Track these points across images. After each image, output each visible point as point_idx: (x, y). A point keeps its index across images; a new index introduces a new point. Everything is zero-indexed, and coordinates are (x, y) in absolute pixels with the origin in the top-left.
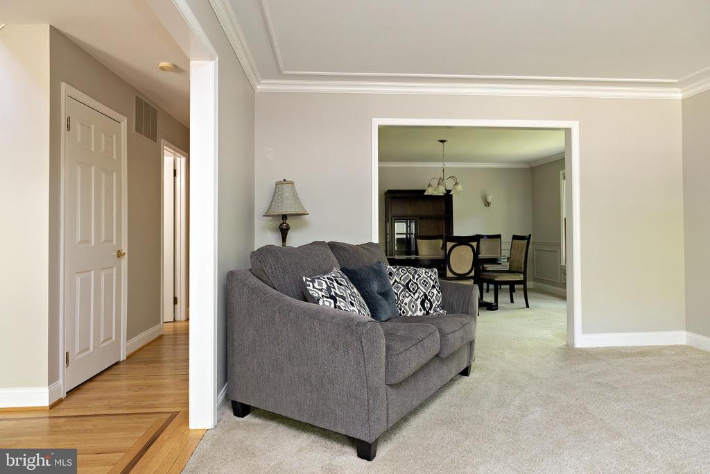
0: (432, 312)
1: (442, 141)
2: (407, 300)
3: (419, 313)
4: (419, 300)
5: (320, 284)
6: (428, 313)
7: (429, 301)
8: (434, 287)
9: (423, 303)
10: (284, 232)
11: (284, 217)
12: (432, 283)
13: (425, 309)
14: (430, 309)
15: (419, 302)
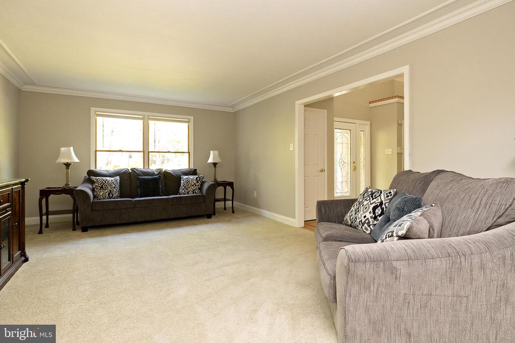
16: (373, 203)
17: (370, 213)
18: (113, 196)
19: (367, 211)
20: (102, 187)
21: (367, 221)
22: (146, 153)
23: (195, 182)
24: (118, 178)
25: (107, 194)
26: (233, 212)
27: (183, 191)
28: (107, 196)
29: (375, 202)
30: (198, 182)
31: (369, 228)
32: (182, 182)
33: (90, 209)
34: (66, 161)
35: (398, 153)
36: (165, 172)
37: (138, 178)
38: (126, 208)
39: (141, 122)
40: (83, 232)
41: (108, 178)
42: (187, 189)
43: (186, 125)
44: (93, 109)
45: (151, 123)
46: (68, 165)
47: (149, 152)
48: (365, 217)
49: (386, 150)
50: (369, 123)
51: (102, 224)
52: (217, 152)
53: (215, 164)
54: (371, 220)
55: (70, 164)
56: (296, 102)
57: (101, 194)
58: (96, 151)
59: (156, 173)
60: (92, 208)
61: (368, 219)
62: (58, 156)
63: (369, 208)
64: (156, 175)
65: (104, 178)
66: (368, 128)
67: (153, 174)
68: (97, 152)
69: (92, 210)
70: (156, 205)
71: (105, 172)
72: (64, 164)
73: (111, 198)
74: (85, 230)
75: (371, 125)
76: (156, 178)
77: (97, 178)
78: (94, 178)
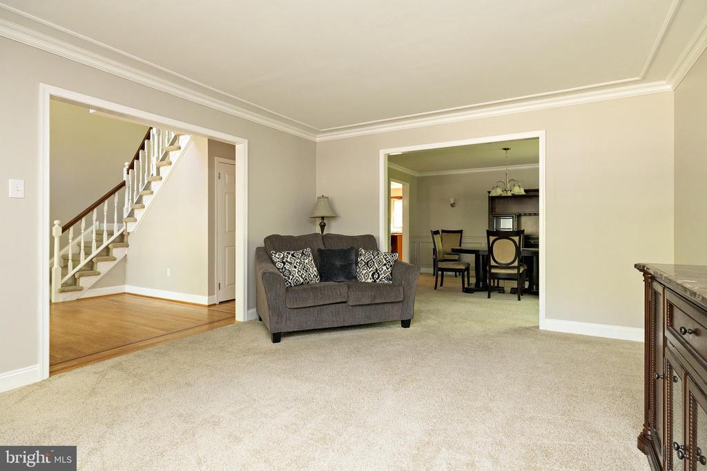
0: (378, 281)
1: (505, 149)
2: (364, 272)
3: (369, 281)
4: (372, 272)
5: (279, 255)
6: (375, 281)
7: (378, 273)
8: (385, 265)
9: (373, 275)
10: (323, 227)
11: (323, 218)
12: (385, 262)
13: (373, 279)
14: (377, 279)
15: (371, 274)
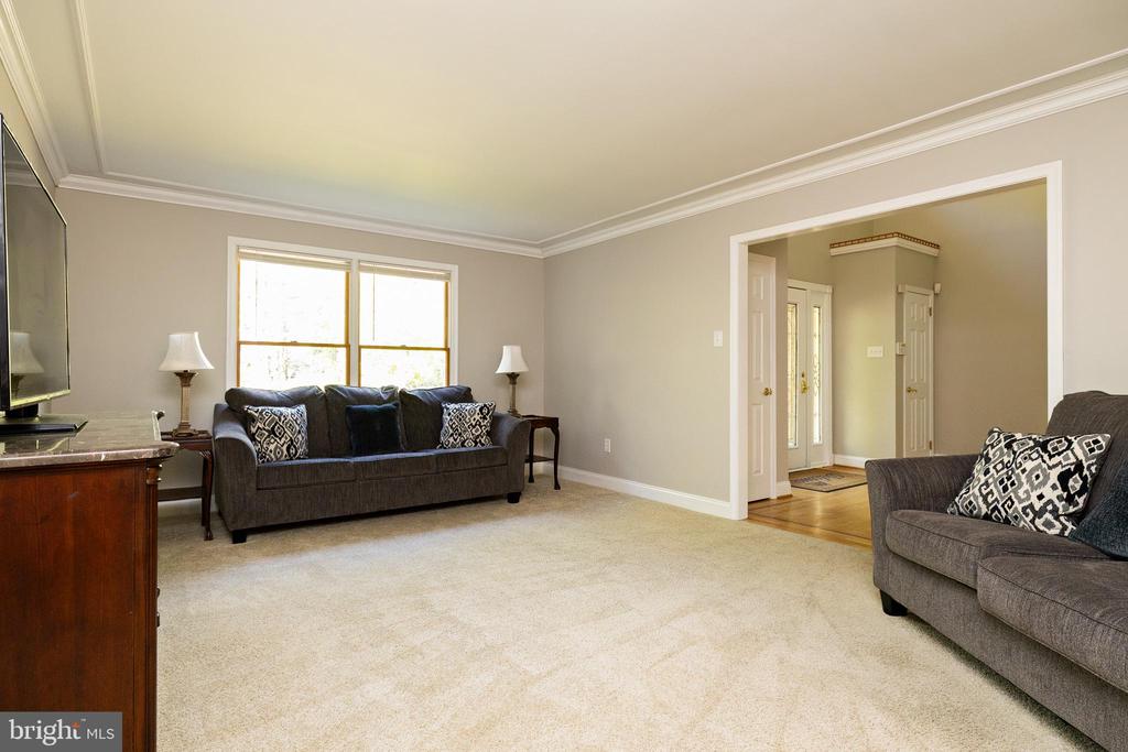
16: (1055, 466)
17: (1054, 487)
18: (296, 452)
19: (1044, 483)
20: (272, 432)
21: (1050, 507)
22: (352, 349)
23: (477, 417)
24: (302, 408)
25: (284, 448)
26: (557, 487)
27: (451, 440)
28: (285, 452)
29: (1060, 463)
30: (485, 418)
31: (1057, 523)
32: (446, 416)
33: (253, 485)
34: (181, 367)
35: (897, 355)
36: (403, 393)
37: (349, 409)
38: (336, 482)
39: (342, 274)
40: (235, 542)
41: (283, 409)
42: (460, 434)
43: (441, 284)
44: (232, 241)
45: (366, 279)
46: (185, 377)
47: (360, 347)
48: (1040, 497)
49: (870, 349)
50: (829, 289)
51: (282, 521)
52: (517, 349)
53: (513, 377)
54: (1060, 505)
55: (192, 375)
56: (732, 238)
57: (272, 447)
58: (239, 343)
59: (385, 397)
60: (257, 483)
61: (1050, 502)
62: (165, 356)
63: (1047, 477)
64: (385, 402)
65: (275, 409)
66: (826, 301)
67: (379, 400)
68: (242, 346)
69: (258, 489)
70: (402, 474)
71: (269, 396)
72: (178, 374)
73: (291, 459)
74: (239, 537)
75: (833, 293)
76: (388, 409)
77: (260, 408)
78: (252, 410)
